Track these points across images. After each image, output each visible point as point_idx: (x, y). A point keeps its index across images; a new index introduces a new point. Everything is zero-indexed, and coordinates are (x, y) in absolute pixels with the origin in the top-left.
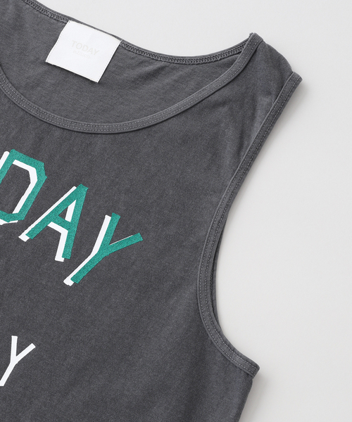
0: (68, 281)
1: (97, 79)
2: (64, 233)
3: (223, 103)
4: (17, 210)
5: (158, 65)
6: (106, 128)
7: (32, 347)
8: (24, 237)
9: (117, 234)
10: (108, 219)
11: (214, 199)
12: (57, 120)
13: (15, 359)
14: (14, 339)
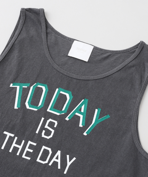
0: (85, 134)
1: (87, 60)
2: (81, 117)
3: (133, 66)
4: (63, 109)
5: (108, 54)
6: (92, 78)
7: (74, 159)
8: (67, 119)
9: (101, 115)
10: (96, 110)
11: (134, 101)
12: (75, 76)
13: (69, 164)
14: (68, 156)
